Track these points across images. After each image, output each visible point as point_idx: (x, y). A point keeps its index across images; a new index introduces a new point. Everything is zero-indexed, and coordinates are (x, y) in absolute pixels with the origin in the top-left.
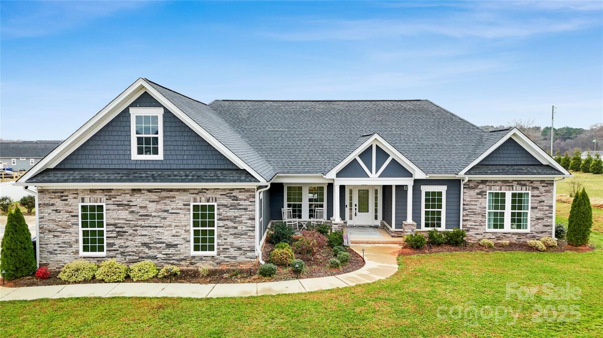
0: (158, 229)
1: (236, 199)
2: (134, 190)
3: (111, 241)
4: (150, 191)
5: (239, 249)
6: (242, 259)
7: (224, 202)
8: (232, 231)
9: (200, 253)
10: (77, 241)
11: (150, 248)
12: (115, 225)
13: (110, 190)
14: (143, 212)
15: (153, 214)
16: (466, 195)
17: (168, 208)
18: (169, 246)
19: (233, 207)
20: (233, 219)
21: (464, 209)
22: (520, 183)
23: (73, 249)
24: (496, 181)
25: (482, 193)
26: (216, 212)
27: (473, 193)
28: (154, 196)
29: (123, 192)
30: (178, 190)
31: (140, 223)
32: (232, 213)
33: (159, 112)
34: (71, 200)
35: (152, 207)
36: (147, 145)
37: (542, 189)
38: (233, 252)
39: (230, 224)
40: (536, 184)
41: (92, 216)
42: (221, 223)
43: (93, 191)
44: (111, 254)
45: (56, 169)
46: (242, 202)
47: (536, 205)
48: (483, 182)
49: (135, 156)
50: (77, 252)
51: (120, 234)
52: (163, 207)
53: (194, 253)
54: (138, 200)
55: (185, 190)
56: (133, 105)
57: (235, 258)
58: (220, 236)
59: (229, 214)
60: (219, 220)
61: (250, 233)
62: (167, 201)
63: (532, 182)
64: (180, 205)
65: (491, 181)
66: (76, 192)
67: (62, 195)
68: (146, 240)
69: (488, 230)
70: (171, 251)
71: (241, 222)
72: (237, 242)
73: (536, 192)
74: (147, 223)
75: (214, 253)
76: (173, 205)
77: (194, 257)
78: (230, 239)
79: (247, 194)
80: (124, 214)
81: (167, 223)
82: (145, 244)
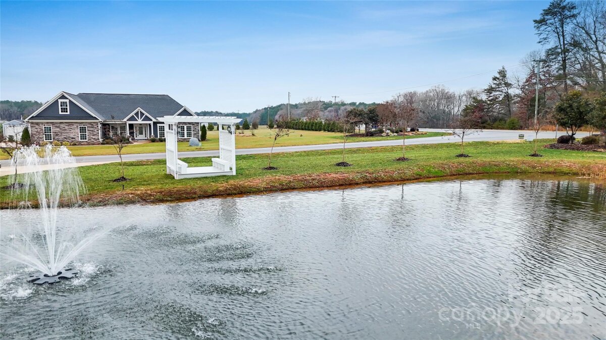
0: (69, 134)
2: (60, 122)
3: (54, 137)
4: (66, 123)
7: (89, 126)
9: (83, 140)
10: (43, 137)
12: (55, 132)
13: (53, 122)
14: (64, 129)
26: (87, 129)
30: (75, 122)
32: (91, 129)
33: (67, 101)
34: (41, 125)
35: (67, 127)
36: (64, 110)
39: (91, 132)
41: (48, 130)
42: (88, 132)
43: (47, 123)
44: (54, 141)
45: (36, 116)
46: (94, 126)
47: (194, 130)
49: (60, 113)
50: (43, 140)
51: (57, 135)
52: (70, 127)
54: (62, 125)
56: (59, 98)
57: (93, 141)
58: (88, 136)
61: (98, 135)
67: (37, 124)
70: (73, 140)
71: (94, 132)
72: (94, 137)
73: (194, 126)
74: (65, 132)
75: (87, 140)
76: (73, 127)
77: (80, 141)
78: (91, 136)
79: (96, 124)
80: (58, 129)
81: (71, 132)
82: (65, 138)
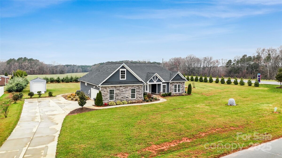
0: (125, 94)
1: (139, 87)
2: (120, 86)
3: (115, 97)
6: (140, 99)
7: (137, 88)
8: (138, 94)
9: (133, 99)
10: (109, 98)
11: (123, 98)
12: (116, 94)
13: (115, 86)
14: (122, 91)
15: (124, 91)
21: (170, 88)
22: (179, 83)
24: (175, 82)
25: (173, 85)
26: (136, 90)
27: (171, 85)
28: (124, 87)
29: (118, 87)
30: (129, 86)
31: (121, 93)
32: (138, 90)
33: (125, 70)
34: (107, 89)
35: (124, 89)
36: (123, 77)
37: (183, 84)
38: (139, 98)
41: (112, 92)
42: (137, 92)
43: (112, 87)
44: (116, 100)
45: (105, 82)
47: (182, 87)
49: (120, 79)
50: (108, 100)
51: (117, 96)
52: (126, 90)
53: (131, 99)
54: (121, 88)
57: (139, 99)
58: (136, 95)
60: (136, 92)
61: (142, 94)
62: (127, 88)
63: (181, 82)
64: (129, 89)
65: (174, 82)
66: (108, 87)
67: (106, 88)
68: (122, 97)
69: (174, 93)
70: (127, 99)
71: (140, 92)
72: (139, 96)
74: (123, 93)
75: (135, 99)
76: (128, 89)
78: (138, 96)
79: (141, 86)
80: (118, 91)
82: (122, 98)
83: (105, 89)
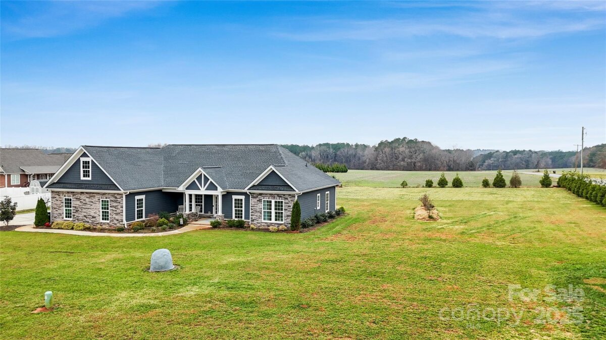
0: (89, 210)
1: (116, 198)
2: (81, 192)
3: (74, 214)
4: (86, 193)
5: (118, 220)
6: (118, 225)
7: (112, 199)
8: (115, 212)
9: (104, 221)
10: (63, 213)
11: (87, 218)
12: (75, 207)
13: (74, 192)
14: (84, 202)
15: (88, 203)
16: (252, 201)
17: (93, 201)
18: (94, 217)
19: (116, 201)
20: (115, 207)
21: (252, 209)
23: (62, 217)
24: (266, 194)
25: (260, 201)
26: (109, 203)
27: (255, 200)
28: (88, 196)
29: (78, 193)
30: (96, 193)
31: (83, 207)
32: (115, 204)
34: (61, 196)
35: (87, 200)
36: (86, 174)
37: (290, 199)
38: (115, 222)
39: (114, 209)
40: (286, 197)
41: (68, 203)
42: (111, 208)
43: (68, 192)
44: (74, 219)
45: (57, 183)
46: (118, 200)
47: (286, 208)
48: (261, 194)
49: (82, 178)
50: (63, 218)
51: (77, 211)
52: (91, 200)
53: (102, 221)
54: (83, 197)
55: (98, 193)
56: (81, 156)
57: (116, 224)
58: (111, 214)
59: (114, 204)
61: (121, 214)
62: (93, 198)
63: (284, 195)
64: (97, 200)
65: (264, 194)
66: (63, 192)
67: (58, 193)
68: (85, 214)
69: (263, 221)
70: (94, 219)
71: (118, 208)
72: (117, 217)
73: (287, 201)
74: (86, 207)
75: (108, 222)
76: (94, 200)
77: (101, 223)
78: (114, 216)
79: (120, 196)
80: (78, 203)
81: (92, 207)
82: (85, 216)
83: (57, 196)
